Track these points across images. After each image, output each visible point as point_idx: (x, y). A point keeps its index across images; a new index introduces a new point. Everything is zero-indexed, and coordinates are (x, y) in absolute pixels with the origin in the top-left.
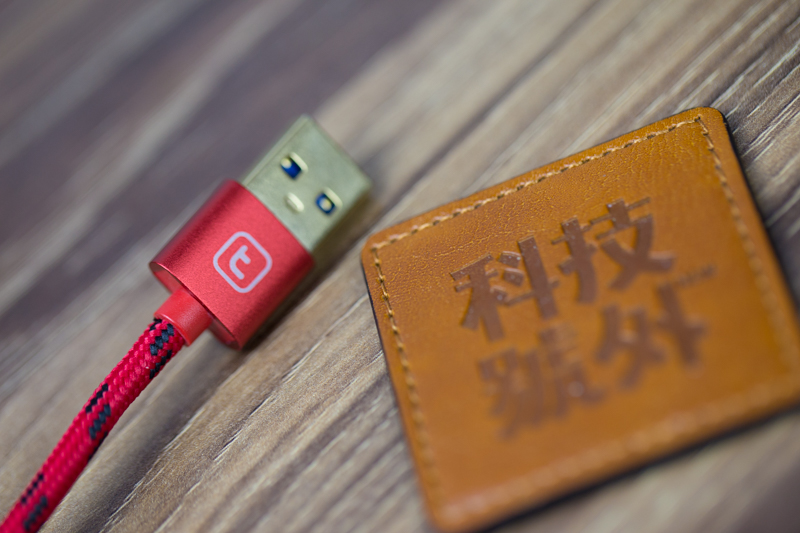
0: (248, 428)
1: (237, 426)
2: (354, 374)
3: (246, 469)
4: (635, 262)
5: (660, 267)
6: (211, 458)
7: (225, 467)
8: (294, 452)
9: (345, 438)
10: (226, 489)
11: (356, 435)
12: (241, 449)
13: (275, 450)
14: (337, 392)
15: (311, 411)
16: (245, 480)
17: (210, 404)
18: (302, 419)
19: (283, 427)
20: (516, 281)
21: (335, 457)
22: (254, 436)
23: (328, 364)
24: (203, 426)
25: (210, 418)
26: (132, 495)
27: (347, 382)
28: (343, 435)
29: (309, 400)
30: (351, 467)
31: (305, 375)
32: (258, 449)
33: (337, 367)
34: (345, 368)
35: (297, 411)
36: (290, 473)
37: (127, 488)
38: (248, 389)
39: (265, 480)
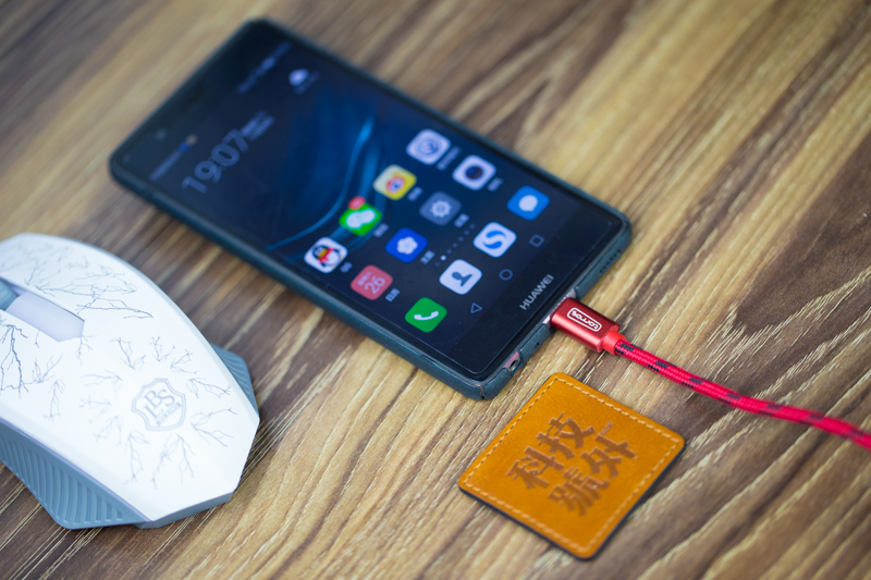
0: (396, 443)
1: (391, 443)
2: (438, 416)
3: (401, 460)
4: (579, 436)
5: (591, 432)
6: (383, 457)
7: (391, 459)
8: (420, 450)
9: (442, 442)
10: (394, 468)
11: (446, 441)
12: (396, 452)
13: (411, 451)
14: (432, 424)
15: (423, 433)
16: (402, 464)
17: (375, 436)
18: (420, 437)
19: (412, 441)
20: (536, 465)
21: (440, 450)
22: (399, 446)
23: (424, 414)
24: (375, 445)
25: (377, 441)
26: (351, 476)
27: (435, 419)
28: (441, 441)
29: (421, 429)
30: (448, 454)
31: (415, 420)
32: (403, 452)
33: (429, 415)
34: (432, 415)
35: (417, 434)
36: (421, 459)
37: (348, 474)
38: (391, 428)
39: (412, 461)
